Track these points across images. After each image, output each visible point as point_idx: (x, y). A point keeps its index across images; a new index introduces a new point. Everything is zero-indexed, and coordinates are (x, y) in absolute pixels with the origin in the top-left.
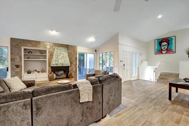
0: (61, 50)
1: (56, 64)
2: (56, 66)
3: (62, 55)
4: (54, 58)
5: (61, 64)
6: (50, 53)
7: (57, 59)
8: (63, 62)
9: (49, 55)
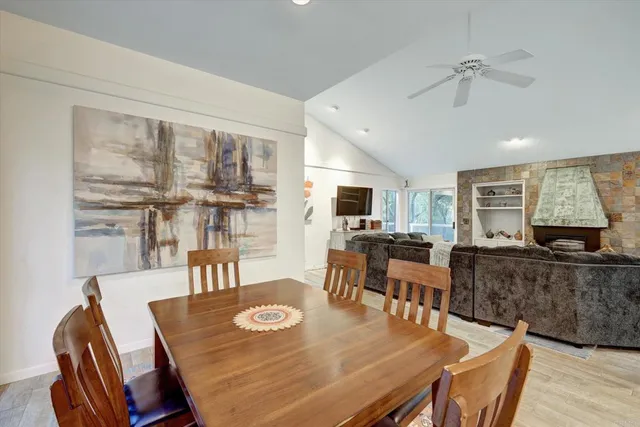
0: (567, 179)
1: (542, 220)
2: (542, 224)
3: (567, 193)
4: (540, 203)
5: (560, 221)
6: (531, 190)
7: (548, 206)
8: (570, 213)
9: (528, 194)
